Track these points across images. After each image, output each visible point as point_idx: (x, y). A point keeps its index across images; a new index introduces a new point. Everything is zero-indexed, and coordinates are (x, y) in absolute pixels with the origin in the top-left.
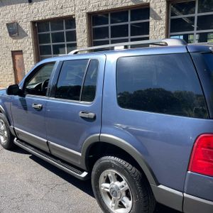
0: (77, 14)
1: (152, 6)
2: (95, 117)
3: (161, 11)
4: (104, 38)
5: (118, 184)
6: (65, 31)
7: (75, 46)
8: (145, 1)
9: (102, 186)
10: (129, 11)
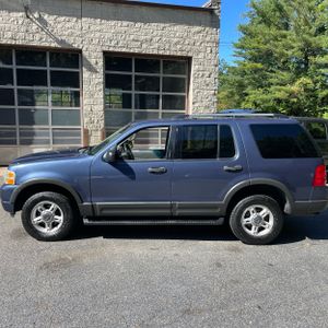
1: (85, 54)
2: (242, 168)
3: (96, 63)
8: (75, 46)
9: (244, 221)
10: (48, 54)
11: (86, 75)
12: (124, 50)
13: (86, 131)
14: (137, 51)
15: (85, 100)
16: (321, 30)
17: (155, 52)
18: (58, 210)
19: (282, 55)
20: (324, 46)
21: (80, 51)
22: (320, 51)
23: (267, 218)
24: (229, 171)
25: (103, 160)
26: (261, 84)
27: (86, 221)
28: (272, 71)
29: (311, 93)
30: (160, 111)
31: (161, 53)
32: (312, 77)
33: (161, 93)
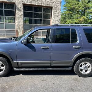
8: (13, 1)
9: (80, 68)
10: (3, 4)
11: (17, 12)
12: (30, 3)
13: (17, 31)
14: (34, 4)
15: (17, 21)
16: (89, 2)
17: (41, 5)
18: (2, 64)
19: (78, 9)
20: (90, 7)
21: (15, 3)
22: (89, 8)
23: (89, 67)
24: (75, 48)
25: (22, 43)
26: (71, 18)
27: (15, 69)
28: (74, 14)
29: (85, 21)
30: (42, 25)
31: (42, 5)
32: (86, 16)
33: (42, 19)
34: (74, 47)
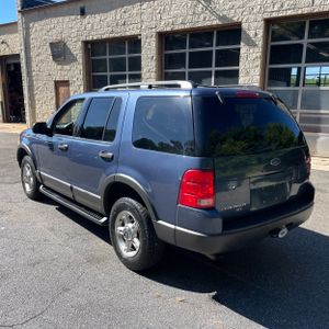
0: (144, 34)
1: (244, 26)
2: (112, 157)
3: (256, 35)
4: (179, 68)
5: (130, 225)
6: (127, 56)
7: (138, 77)
8: (235, 19)
10: (215, 33)
21: (240, 24)
34: (101, 154)
